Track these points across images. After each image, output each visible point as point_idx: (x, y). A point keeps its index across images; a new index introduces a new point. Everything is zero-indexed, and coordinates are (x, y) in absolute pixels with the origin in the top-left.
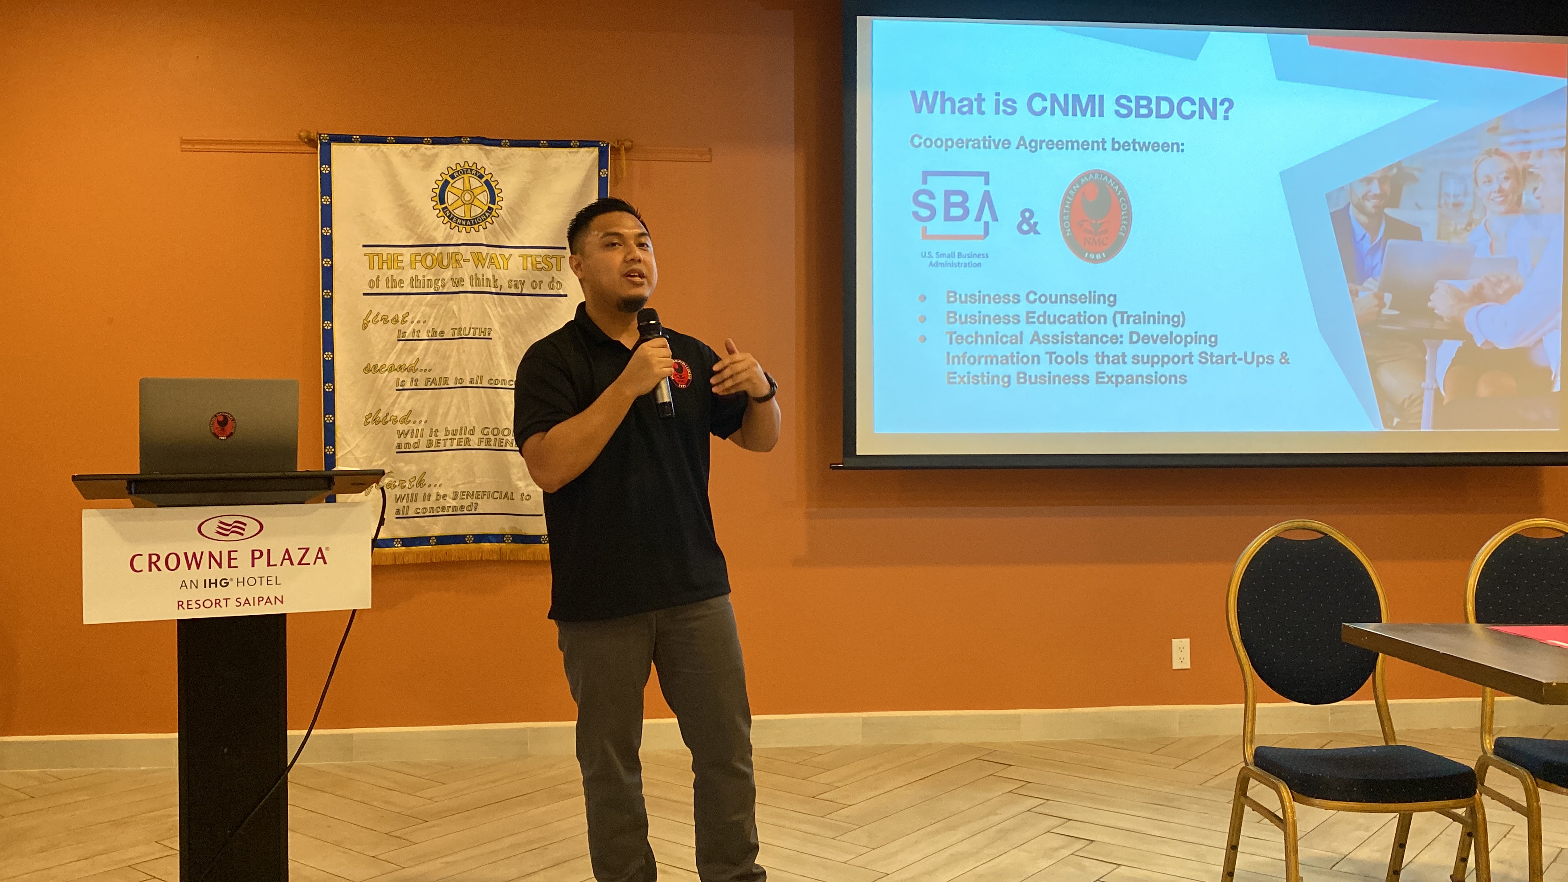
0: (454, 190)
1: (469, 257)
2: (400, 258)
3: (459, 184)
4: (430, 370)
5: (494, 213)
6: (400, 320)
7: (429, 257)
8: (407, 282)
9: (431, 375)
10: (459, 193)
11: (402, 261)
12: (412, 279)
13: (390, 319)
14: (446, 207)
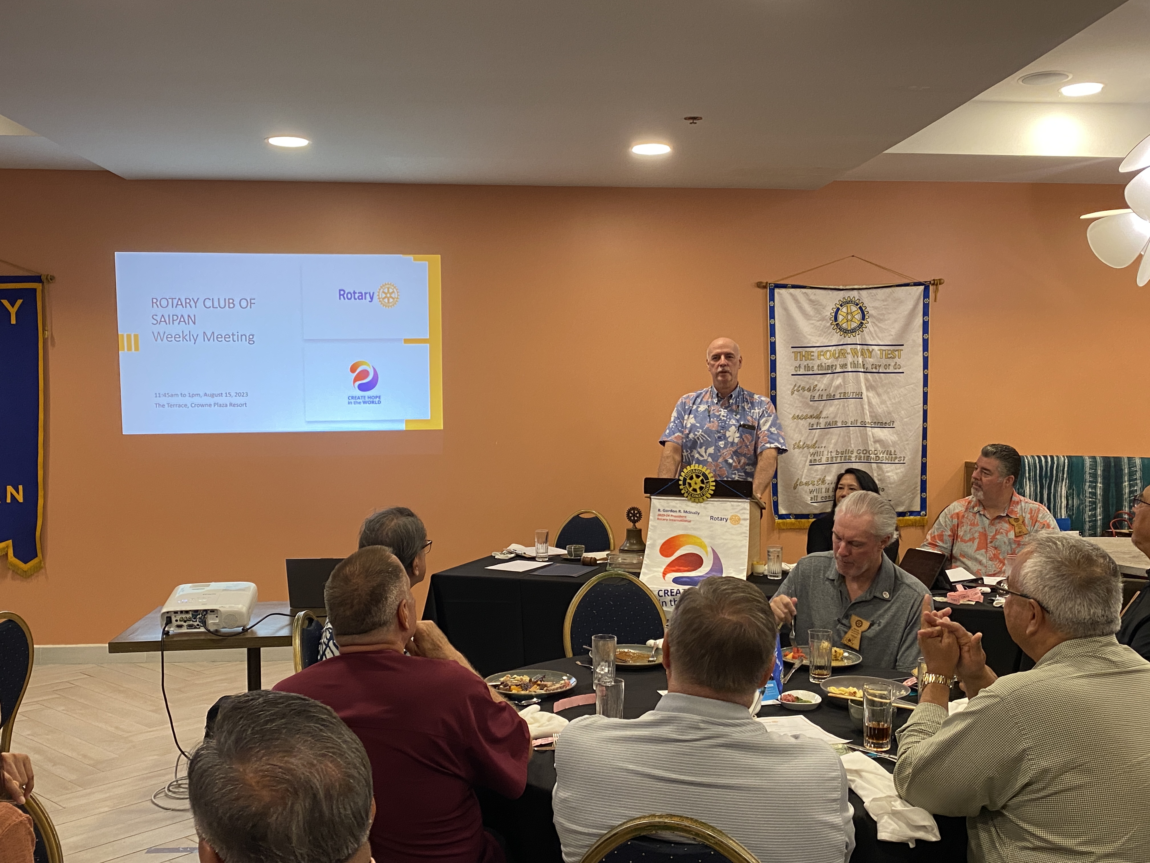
0: (842, 313)
1: (849, 351)
2: (812, 354)
3: (844, 310)
4: (828, 417)
5: (864, 326)
6: (812, 389)
7: (828, 353)
8: (815, 368)
9: (828, 420)
10: (845, 315)
11: (813, 356)
12: (818, 366)
13: (806, 389)
14: (838, 324)
